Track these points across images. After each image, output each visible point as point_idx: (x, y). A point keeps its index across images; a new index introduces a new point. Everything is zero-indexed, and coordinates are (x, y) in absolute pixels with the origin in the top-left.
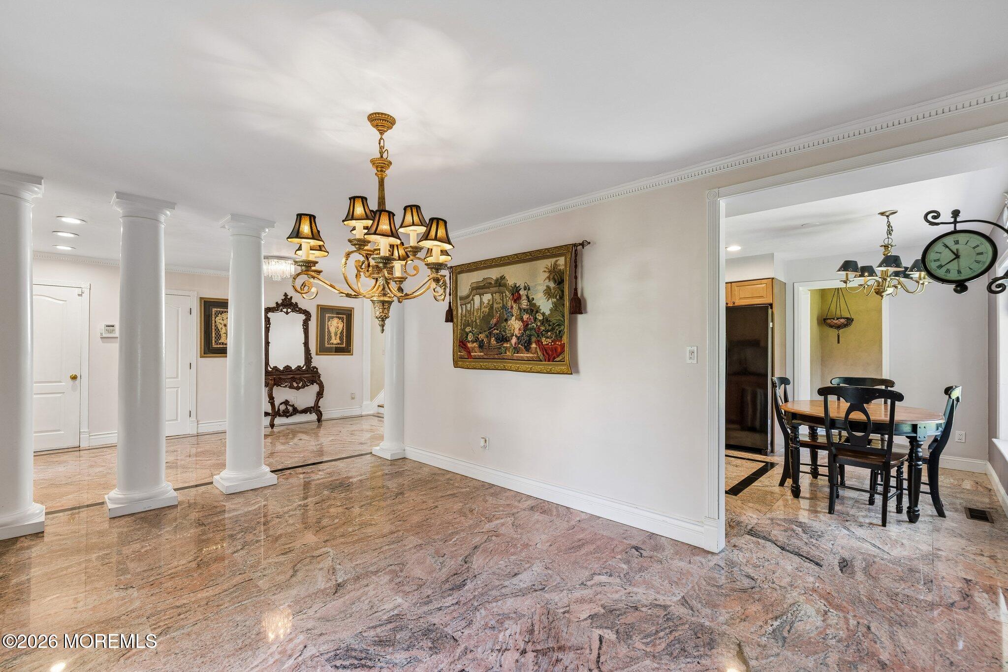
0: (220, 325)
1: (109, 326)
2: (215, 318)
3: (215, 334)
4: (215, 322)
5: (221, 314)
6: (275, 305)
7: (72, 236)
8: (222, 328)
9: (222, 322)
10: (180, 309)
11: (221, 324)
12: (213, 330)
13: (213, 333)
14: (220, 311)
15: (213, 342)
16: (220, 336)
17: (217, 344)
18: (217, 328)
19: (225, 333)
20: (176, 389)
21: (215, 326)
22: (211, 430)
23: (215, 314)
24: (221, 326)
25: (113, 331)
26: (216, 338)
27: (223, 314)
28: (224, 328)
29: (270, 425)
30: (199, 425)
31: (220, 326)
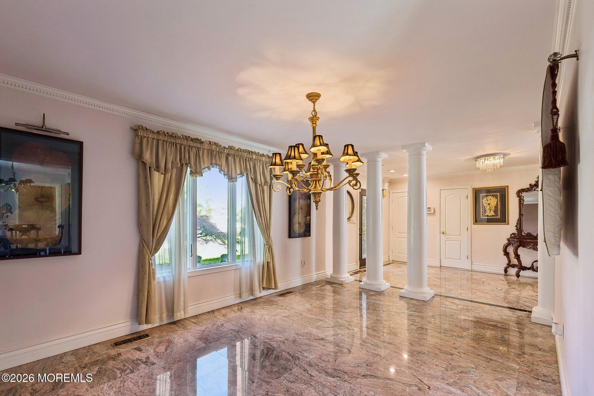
1: (429, 208)
2: (482, 200)
3: (483, 209)
4: (482, 202)
6: (529, 187)
7: (394, 171)
8: (487, 206)
9: (487, 202)
10: (462, 196)
12: (481, 207)
13: (481, 209)
14: (485, 196)
15: (481, 215)
16: (486, 211)
17: (484, 216)
18: (484, 206)
19: (489, 209)
20: (460, 242)
21: (482, 205)
22: (480, 270)
23: (482, 197)
24: (486, 205)
25: (430, 210)
26: (483, 212)
27: (487, 197)
28: (488, 206)
29: (516, 275)
30: (473, 265)
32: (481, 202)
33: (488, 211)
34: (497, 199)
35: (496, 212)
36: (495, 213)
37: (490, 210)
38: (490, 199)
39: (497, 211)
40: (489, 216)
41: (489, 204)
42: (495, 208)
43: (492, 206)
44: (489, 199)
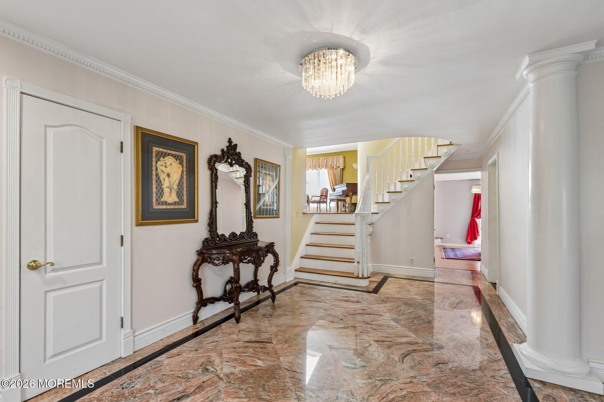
0: (162, 174)
2: (157, 162)
3: (157, 188)
4: (157, 169)
5: (164, 157)
6: (220, 153)
8: (164, 180)
9: (165, 170)
10: (104, 141)
11: (163, 172)
12: (154, 182)
13: (154, 186)
14: (162, 153)
15: (154, 200)
16: (162, 191)
17: (159, 204)
18: (159, 178)
19: (168, 187)
20: (98, 285)
21: (156, 175)
23: (157, 156)
26: (157, 194)
27: (166, 158)
28: (167, 178)
30: (137, 338)
31: (163, 176)
32: (154, 168)
33: (166, 191)
34: (183, 166)
35: (180, 195)
36: (178, 197)
37: (171, 190)
38: (171, 165)
39: (181, 192)
40: (169, 204)
41: (168, 175)
42: (178, 186)
43: (174, 181)
44: (168, 164)
